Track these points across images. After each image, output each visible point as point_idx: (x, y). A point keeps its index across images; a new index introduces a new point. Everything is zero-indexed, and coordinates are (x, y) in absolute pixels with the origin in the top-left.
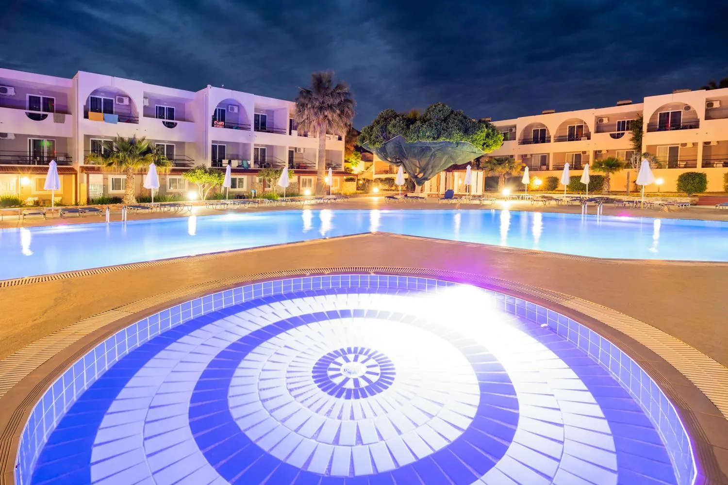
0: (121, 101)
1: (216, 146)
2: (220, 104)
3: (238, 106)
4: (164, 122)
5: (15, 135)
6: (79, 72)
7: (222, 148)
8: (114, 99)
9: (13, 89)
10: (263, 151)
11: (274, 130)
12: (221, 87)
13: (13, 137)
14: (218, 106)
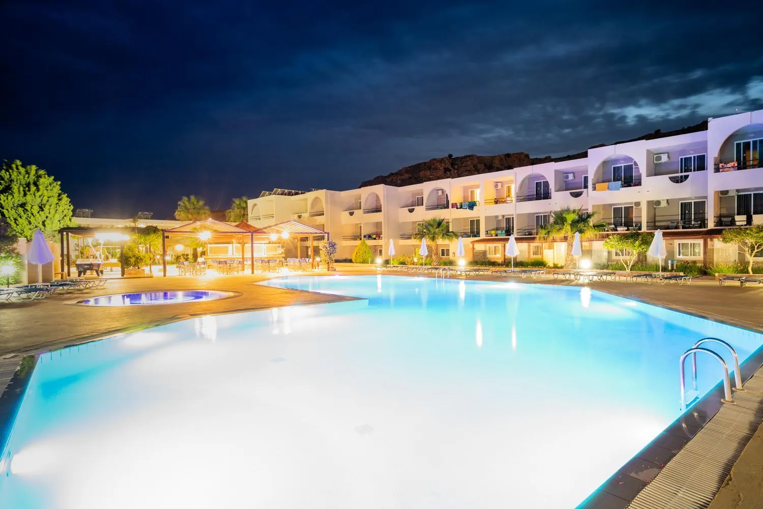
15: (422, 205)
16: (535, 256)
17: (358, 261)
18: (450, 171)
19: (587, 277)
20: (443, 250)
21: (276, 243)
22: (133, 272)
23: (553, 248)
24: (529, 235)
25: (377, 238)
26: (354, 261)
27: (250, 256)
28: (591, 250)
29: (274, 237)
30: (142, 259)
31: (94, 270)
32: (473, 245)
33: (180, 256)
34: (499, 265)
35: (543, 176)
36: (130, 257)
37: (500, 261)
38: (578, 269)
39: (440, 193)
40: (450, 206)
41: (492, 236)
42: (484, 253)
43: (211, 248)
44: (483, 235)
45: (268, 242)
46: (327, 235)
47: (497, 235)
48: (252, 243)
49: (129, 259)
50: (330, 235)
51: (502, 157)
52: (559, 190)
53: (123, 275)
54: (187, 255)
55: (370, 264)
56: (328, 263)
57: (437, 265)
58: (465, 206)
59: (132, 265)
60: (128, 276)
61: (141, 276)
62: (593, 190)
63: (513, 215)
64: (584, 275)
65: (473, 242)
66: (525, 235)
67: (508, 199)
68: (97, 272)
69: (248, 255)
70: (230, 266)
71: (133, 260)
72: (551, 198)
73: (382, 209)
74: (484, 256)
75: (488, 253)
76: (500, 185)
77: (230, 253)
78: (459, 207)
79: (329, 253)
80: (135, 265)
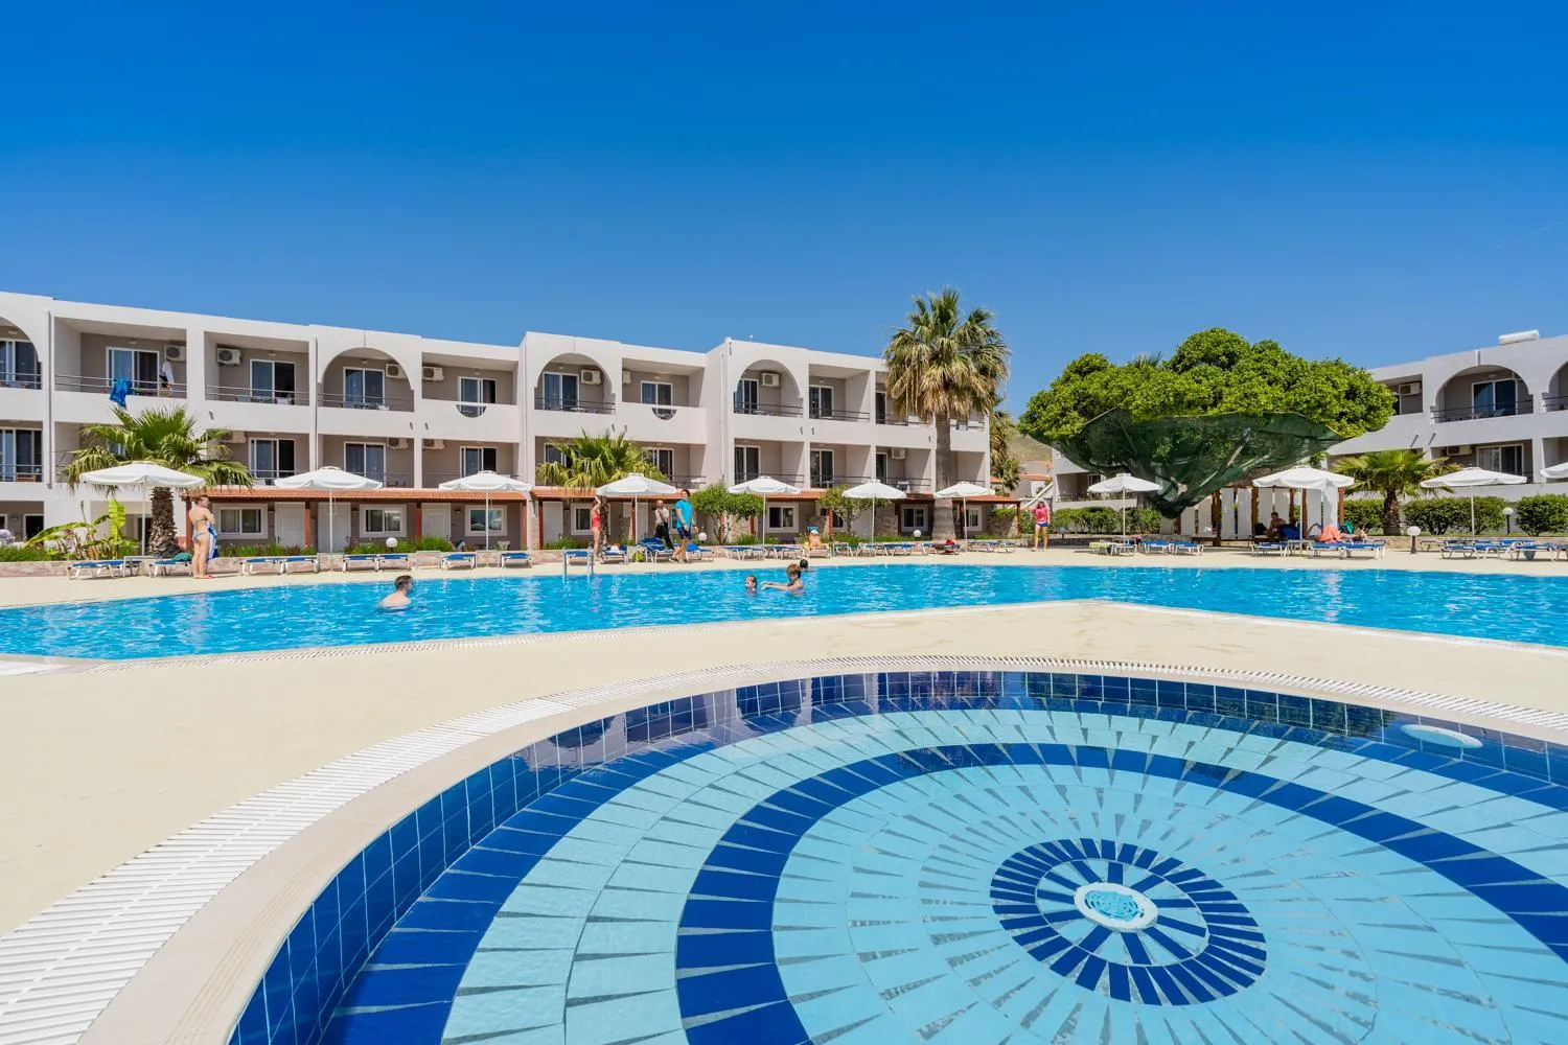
0: (589, 377)
1: (742, 449)
2: (748, 372)
3: (780, 374)
4: (654, 410)
5: (445, 442)
6: (528, 333)
7: (753, 453)
8: (577, 375)
9: (441, 370)
10: (827, 456)
11: (847, 415)
12: (748, 340)
13: (442, 447)
14: (742, 377)
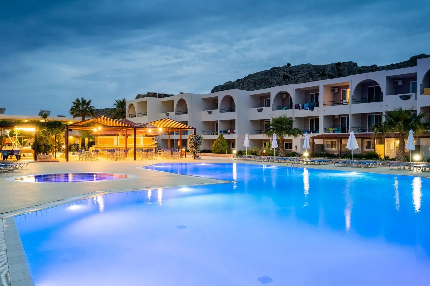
15: (269, 106)
16: (368, 150)
17: (216, 151)
18: (288, 77)
19: (419, 168)
20: (286, 144)
21: (152, 136)
22: (43, 157)
23: (384, 144)
24: (362, 132)
25: (231, 133)
26: (213, 152)
27: (133, 146)
28: (419, 146)
29: (150, 131)
30: (49, 147)
31: (15, 155)
32: (313, 140)
33: (72, 145)
34: (336, 157)
35: (376, 82)
36: (41, 145)
37: (336, 154)
38: (412, 161)
39: (285, 96)
40: (294, 107)
41: (329, 132)
42: (322, 146)
43: (100, 139)
44: (321, 132)
45: (145, 135)
46: (194, 130)
47: (334, 132)
48: (135, 136)
49: (41, 147)
50: (196, 130)
51: (334, 66)
52: (390, 93)
53: (36, 159)
54: (78, 145)
55: (226, 155)
56: (194, 153)
57: (284, 156)
58: (306, 107)
59: (42, 152)
60: (40, 161)
61: (49, 160)
62: (421, 94)
63: (348, 115)
64: (417, 167)
65: (313, 138)
66: (359, 132)
67: (344, 101)
68: (17, 156)
69: (131, 145)
70: (117, 154)
71: (43, 148)
72: (382, 101)
73: (236, 109)
74: (322, 149)
75: (326, 147)
76: (337, 90)
77: (115, 143)
78: (301, 107)
79: (196, 145)
80: (44, 152)
